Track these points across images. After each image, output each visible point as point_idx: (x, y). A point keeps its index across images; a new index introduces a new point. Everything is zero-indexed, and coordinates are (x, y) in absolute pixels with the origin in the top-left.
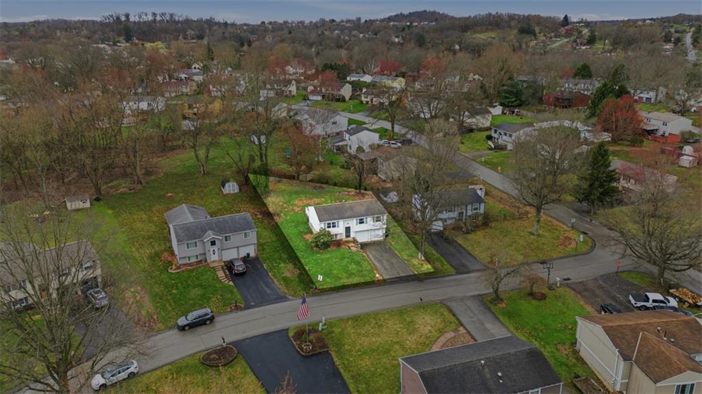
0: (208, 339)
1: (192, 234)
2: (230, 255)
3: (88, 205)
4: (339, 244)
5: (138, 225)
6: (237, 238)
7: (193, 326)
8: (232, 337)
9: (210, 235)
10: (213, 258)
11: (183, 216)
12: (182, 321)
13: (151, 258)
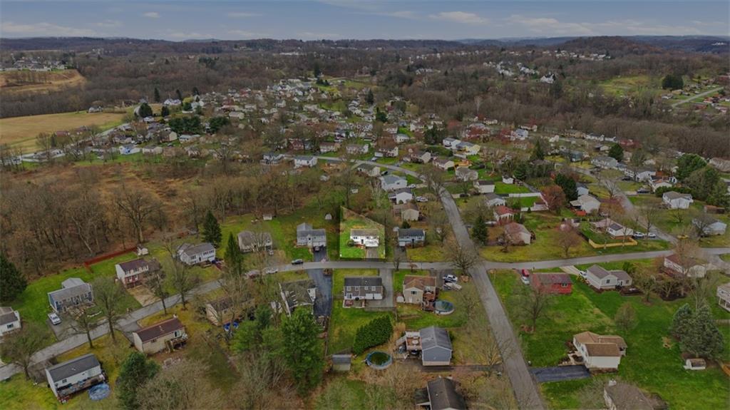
0: (299, 268)
1: (304, 235)
2: (316, 244)
3: (271, 219)
4: (357, 245)
5: (288, 229)
6: (318, 239)
7: (296, 263)
8: (305, 268)
9: (309, 236)
10: (310, 244)
11: (302, 228)
12: (293, 262)
13: (289, 242)
